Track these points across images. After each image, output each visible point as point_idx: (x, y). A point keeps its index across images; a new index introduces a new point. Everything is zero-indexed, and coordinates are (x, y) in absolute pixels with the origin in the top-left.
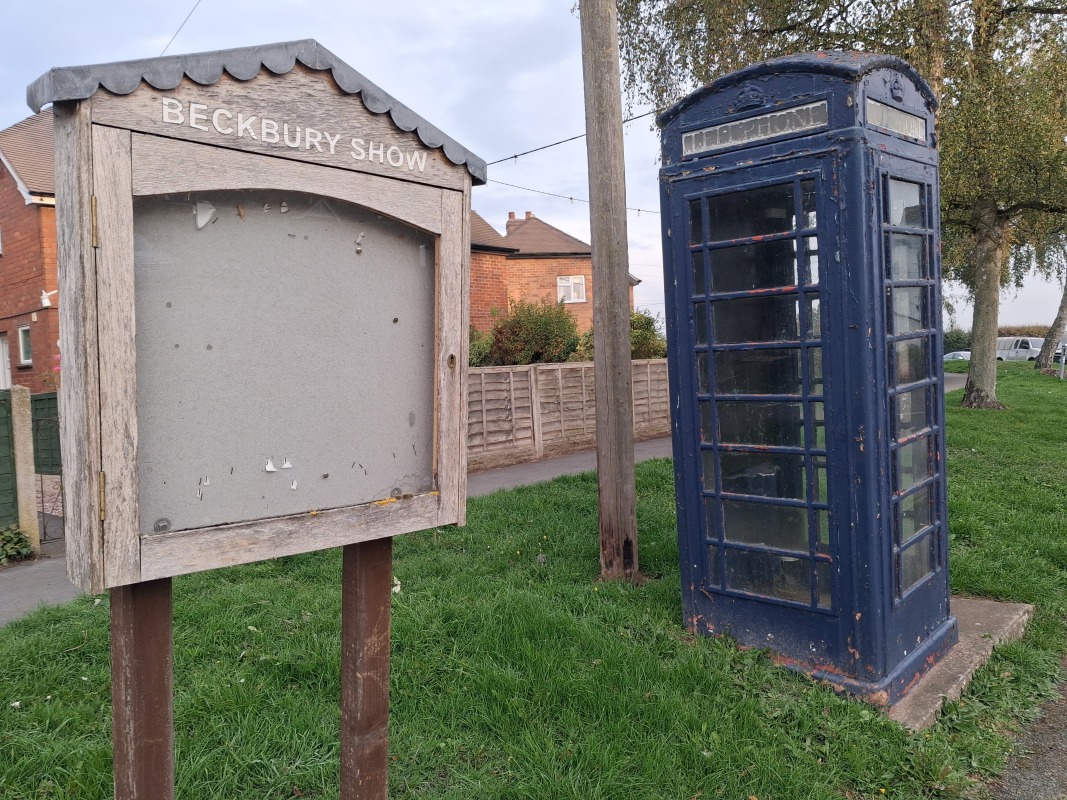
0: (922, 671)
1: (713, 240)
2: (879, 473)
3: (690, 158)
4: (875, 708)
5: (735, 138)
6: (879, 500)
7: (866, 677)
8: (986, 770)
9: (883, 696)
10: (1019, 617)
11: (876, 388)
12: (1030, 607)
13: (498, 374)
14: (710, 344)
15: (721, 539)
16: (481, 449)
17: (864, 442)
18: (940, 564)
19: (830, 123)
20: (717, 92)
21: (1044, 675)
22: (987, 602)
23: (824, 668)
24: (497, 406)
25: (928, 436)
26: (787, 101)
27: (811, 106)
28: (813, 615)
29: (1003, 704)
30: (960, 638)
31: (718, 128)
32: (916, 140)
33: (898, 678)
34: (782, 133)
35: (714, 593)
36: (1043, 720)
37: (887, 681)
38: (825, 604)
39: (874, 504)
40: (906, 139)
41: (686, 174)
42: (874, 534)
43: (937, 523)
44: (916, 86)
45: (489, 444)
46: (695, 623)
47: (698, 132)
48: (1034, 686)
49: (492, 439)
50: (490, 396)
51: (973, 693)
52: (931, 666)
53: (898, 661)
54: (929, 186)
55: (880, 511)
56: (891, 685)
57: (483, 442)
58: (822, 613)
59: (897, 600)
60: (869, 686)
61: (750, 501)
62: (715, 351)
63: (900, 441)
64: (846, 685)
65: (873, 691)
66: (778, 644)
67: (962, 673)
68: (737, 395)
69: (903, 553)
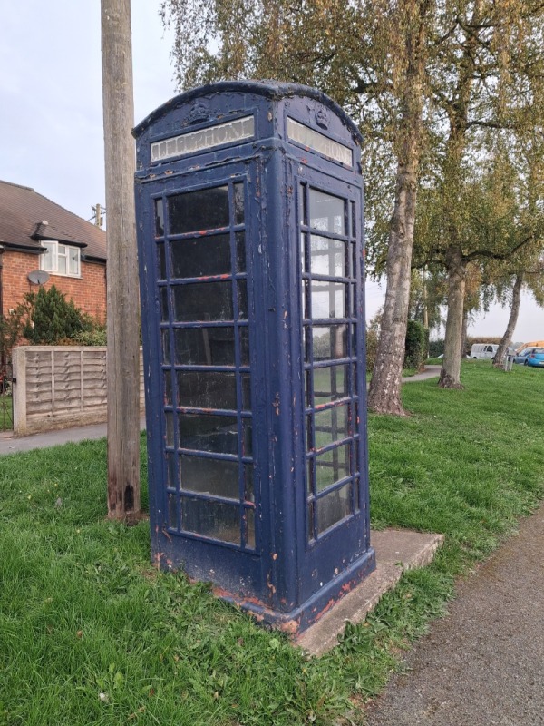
0: (336, 598)
1: (172, 233)
2: (293, 433)
3: (156, 164)
4: (285, 637)
5: (189, 148)
6: (294, 457)
7: (281, 609)
8: (368, 691)
9: (294, 625)
10: (430, 545)
11: (291, 362)
12: (440, 537)
13: (96, 353)
14: (171, 322)
15: (178, 489)
16: (78, 410)
17: (279, 407)
18: (359, 507)
19: (256, 135)
20: (176, 108)
21: (437, 595)
22: (411, 533)
23: (251, 600)
24: (94, 377)
25: (348, 403)
26: (226, 115)
27: (243, 120)
28: (243, 554)
29: (399, 623)
30: (378, 566)
31: (176, 138)
32: (342, 164)
33: (310, 608)
34: (222, 143)
35: (172, 534)
36: (428, 637)
37: (299, 611)
38: (251, 546)
39: (287, 458)
40: (331, 161)
41: (152, 177)
42: (288, 485)
43: (356, 474)
44: (342, 121)
45: (85, 407)
46: (159, 559)
47: (162, 142)
48: (429, 605)
49: (89, 403)
50: (87, 369)
51: (377, 615)
52: (346, 592)
53: (313, 592)
54: (353, 202)
55: (294, 466)
56: (301, 615)
57: (81, 404)
58: (249, 553)
59: (312, 541)
60: (282, 616)
61: (199, 455)
62: (175, 328)
63: (317, 407)
64: (265, 615)
65: (284, 621)
66: (218, 579)
67: (369, 598)
68: (191, 366)
69: (319, 501)
